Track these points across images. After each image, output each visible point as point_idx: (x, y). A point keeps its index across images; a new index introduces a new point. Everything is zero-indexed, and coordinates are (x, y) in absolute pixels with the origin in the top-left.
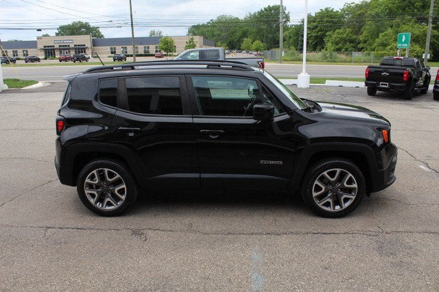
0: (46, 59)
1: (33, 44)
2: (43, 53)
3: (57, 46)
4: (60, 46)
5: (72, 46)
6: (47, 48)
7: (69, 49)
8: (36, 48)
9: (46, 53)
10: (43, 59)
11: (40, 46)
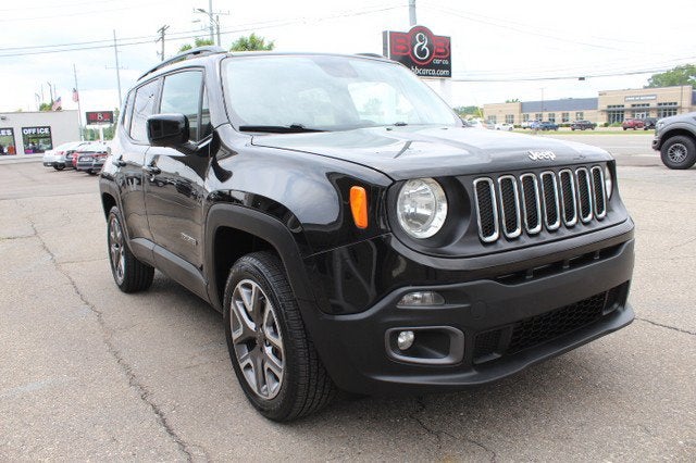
0: (606, 125)
1: (591, 104)
2: (605, 116)
3: (628, 106)
4: (634, 106)
5: (653, 104)
6: (612, 109)
7: (648, 110)
8: (596, 109)
9: (609, 116)
10: (601, 126)
11: (603, 106)
